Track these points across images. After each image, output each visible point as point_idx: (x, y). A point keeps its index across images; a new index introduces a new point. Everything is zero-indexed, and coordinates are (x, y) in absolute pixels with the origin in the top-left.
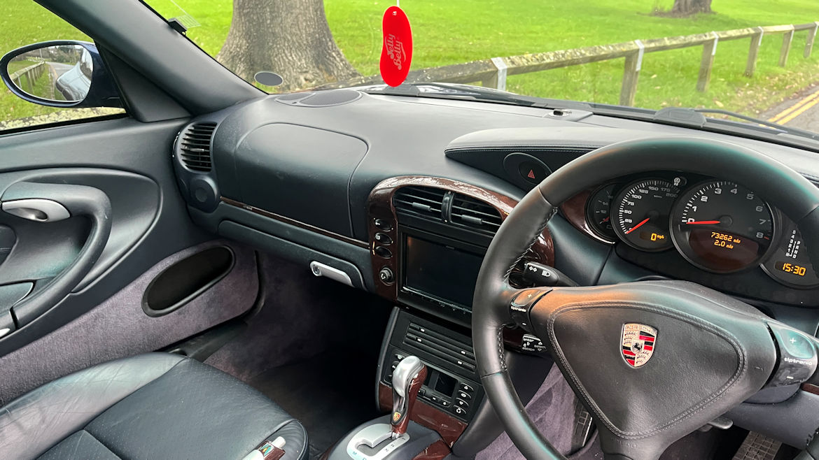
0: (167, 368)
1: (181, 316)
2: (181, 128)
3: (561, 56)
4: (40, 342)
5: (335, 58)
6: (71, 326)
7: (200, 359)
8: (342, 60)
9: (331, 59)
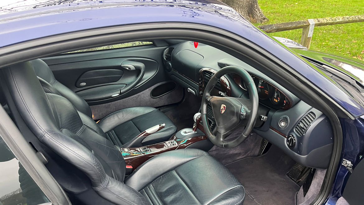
0: (152, 111)
1: (160, 100)
2: (165, 49)
3: (346, 19)
4: (125, 99)
5: (257, 11)
6: (132, 96)
7: (164, 112)
8: (260, 13)
9: (255, 12)
